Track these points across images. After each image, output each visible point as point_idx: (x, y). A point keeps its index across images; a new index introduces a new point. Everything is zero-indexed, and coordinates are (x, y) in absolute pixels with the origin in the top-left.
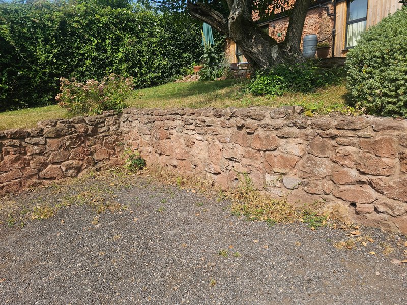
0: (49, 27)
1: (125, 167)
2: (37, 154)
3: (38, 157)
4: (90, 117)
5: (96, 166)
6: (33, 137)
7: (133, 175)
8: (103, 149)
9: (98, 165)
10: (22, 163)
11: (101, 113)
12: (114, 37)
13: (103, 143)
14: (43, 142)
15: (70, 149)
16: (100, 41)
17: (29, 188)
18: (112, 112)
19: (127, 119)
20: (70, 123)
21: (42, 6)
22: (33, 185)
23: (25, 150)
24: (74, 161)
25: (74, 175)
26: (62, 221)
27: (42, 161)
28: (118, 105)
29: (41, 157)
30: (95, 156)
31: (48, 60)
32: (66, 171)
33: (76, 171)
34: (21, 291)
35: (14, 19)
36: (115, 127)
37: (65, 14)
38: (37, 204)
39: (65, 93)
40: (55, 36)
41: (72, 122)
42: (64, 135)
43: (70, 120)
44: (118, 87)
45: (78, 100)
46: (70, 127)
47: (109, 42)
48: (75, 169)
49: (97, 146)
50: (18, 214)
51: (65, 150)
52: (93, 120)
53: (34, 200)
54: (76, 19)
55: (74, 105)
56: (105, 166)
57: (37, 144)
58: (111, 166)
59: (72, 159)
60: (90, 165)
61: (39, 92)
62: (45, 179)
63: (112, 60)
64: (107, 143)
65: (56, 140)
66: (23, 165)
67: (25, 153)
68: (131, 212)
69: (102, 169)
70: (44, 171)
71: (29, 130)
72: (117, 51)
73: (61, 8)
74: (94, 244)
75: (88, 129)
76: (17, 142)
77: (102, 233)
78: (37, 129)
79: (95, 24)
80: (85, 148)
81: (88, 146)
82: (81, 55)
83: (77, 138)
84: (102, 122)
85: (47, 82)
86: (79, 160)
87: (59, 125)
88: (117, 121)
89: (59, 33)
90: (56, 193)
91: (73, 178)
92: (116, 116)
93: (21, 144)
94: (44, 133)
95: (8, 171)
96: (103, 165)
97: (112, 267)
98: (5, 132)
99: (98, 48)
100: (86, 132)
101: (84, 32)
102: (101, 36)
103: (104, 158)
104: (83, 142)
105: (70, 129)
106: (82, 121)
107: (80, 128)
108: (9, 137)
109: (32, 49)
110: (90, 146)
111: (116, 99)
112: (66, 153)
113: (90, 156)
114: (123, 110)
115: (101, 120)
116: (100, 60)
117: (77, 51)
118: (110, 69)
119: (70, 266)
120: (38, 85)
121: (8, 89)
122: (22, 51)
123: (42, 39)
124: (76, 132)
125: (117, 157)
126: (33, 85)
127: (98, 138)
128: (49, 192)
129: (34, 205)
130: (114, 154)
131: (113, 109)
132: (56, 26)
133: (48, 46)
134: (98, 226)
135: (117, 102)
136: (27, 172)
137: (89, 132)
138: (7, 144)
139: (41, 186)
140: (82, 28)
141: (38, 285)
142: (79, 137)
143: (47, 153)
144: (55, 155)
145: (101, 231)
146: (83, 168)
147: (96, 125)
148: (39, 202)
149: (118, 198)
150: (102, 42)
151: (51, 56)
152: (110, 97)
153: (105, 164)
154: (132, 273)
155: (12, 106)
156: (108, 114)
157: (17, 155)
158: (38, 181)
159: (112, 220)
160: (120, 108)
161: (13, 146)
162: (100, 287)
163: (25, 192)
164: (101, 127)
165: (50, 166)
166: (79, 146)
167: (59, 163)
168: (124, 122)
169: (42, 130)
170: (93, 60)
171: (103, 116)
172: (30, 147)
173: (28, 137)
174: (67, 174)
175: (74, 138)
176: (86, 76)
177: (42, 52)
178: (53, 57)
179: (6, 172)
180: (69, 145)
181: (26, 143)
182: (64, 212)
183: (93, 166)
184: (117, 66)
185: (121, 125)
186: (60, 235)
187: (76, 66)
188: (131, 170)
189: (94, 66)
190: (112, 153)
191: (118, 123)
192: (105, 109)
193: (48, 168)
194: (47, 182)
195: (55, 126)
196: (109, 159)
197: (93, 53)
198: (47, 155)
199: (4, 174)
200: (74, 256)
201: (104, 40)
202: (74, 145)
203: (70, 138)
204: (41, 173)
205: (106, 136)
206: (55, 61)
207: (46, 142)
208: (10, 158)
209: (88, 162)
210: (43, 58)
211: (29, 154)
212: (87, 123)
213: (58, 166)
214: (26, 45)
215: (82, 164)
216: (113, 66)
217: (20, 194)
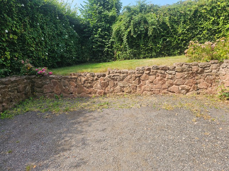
0: (188, 15)
1: (217, 96)
2: (170, 79)
3: (170, 80)
4: (202, 63)
5: (197, 91)
6: (170, 70)
7: (222, 102)
8: (205, 82)
9: (199, 91)
10: (162, 81)
11: (209, 61)
12: (227, 14)
13: (206, 79)
14: (174, 74)
15: (186, 79)
16: (216, 18)
17: (163, 94)
18: (216, 61)
19: (226, 67)
20: (189, 65)
21: (187, 3)
22: (164, 93)
23: (165, 76)
24: (186, 86)
25: (184, 93)
26: (177, 114)
27: (171, 83)
28: (222, 57)
29: (171, 80)
30: (199, 86)
31: (183, 32)
32: (181, 90)
33: (186, 91)
34: (156, 137)
35: (172, 13)
36: (216, 70)
37: (198, 6)
38: (165, 102)
39: (190, 49)
40: (190, 19)
41: (191, 65)
42: (185, 72)
43: (190, 64)
44: (224, 46)
45: (197, 53)
46: (189, 67)
47: (223, 18)
48: (186, 90)
49: (202, 80)
50: (157, 104)
51: (183, 79)
52: (203, 65)
53: (164, 100)
54: (204, 7)
55: (194, 56)
56: (203, 92)
57: (171, 74)
58: (207, 93)
59: (186, 84)
60: (194, 90)
61: (174, 49)
62: (170, 91)
63: (221, 30)
64: (208, 79)
65: (180, 73)
66: (163, 83)
67: (165, 77)
68: (218, 123)
69: (201, 93)
70: (171, 88)
71: (169, 67)
72: (226, 23)
73: (197, 3)
74: (192, 132)
75: (198, 70)
76: (163, 72)
77: (198, 128)
78: (173, 66)
79: (216, 8)
80: (194, 80)
81: (196, 79)
82: (202, 28)
83: (191, 74)
84: (208, 67)
85: (179, 44)
86: (189, 86)
87: (184, 66)
88: (218, 67)
89: (193, 17)
90: (174, 100)
91: (183, 94)
92: (218, 64)
93: (164, 73)
94: (176, 69)
95: (156, 84)
96: (202, 92)
97: (202, 148)
98: (160, 66)
99: (214, 23)
100: (197, 71)
101: (207, 14)
102: (218, 15)
103: (203, 88)
104: (194, 77)
105: (189, 69)
106: (197, 65)
107: (195, 68)
108: (160, 69)
109: (177, 27)
110: (197, 79)
111: (222, 53)
112: (183, 81)
113: (196, 85)
114: (225, 61)
115: (208, 66)
116: (213, 30)
117: (200, 26)
118: (218, 35)
119: (179, 137)
120: (174, 46)
121: (161, 47)
122: (172, 29)
123: (183, 21)
124: (192, 70)
125: (212, 89)
126: (172, 45)
127: (203, 75)
128: (171, 98)
129: (164, 102)
130: (211, 86)
131: (217, 59)
132: (192, 13)
133: (185, 25)
134: (196, 123)
135: (222, 55)
136: (164, 86)
137: (199, 71)
138: (159, 72)
139: (167, 94)
140: (207, 12)
141: (163, 138)
142: (193, 73)
143: (174, 79)
144: (178, 81)
145: (197, 127)
146: (190, 91)
147: (204, 68)
148: (166, 102)
149: (209, 113)
150: (217, 19)
151: (185, 30)
152: (217, 52)
153: (203, 91)
154: (215, 158)
155: (161, 55)
156: (213, 62)
157: (162, 77)
158: (167, 92)
159: (204, 123)
160: (223, 59)
161: (161, 73)
162: (194, 154)
163: (161, 95)
164: (207, 69)
165: (174, 86)
166: (191, 78)
167: (179, 85)
168: (223, 68)
169: (175, 67)
170: (208, 30)
171: (210, 63)
172: (168, 75)
173: (168, 70)
174: (181, 92)
175: (189, 74)
176: (202, 40)
177: (181, 28)
178: (186, 30)
179: (155, 84)
180: (186, 77)
181: (167, 73)
182: (177, 110)
183: (196, 91)
184: (224, 33)
185: (220, 70)
186: (175, 120)
187: (197, 35)
188: (221, 99)
189: (207, 34)
190: (210, 86)
191: (219, 68)
192: (212, 59)
193: (173, 86)
194: (170, 93)
195: (182, 66)
196: (207, 89)
197: (209, 26)
198: (174, 80)
199: (155, 85)
200: (181, 133)
201: (219, 17)
202: (188, 77)
203: (188, 73)
204: (169, 88)
205: (209, 75)
206: (186, 32)
207: (175, 73)
208: (158, 78)
209: (194, 88)
210: (181, 31)
211: (166, 78)
212: (199, 66)
213: (178, 87)
214: (174, 25)
215: (190, 89)
216: (221, 33)
217: (159, 96)
